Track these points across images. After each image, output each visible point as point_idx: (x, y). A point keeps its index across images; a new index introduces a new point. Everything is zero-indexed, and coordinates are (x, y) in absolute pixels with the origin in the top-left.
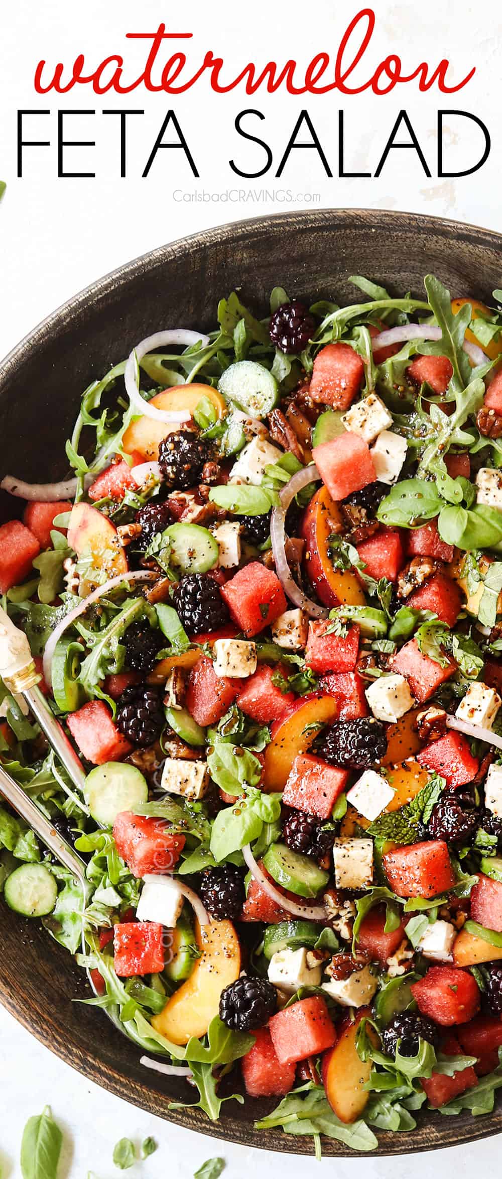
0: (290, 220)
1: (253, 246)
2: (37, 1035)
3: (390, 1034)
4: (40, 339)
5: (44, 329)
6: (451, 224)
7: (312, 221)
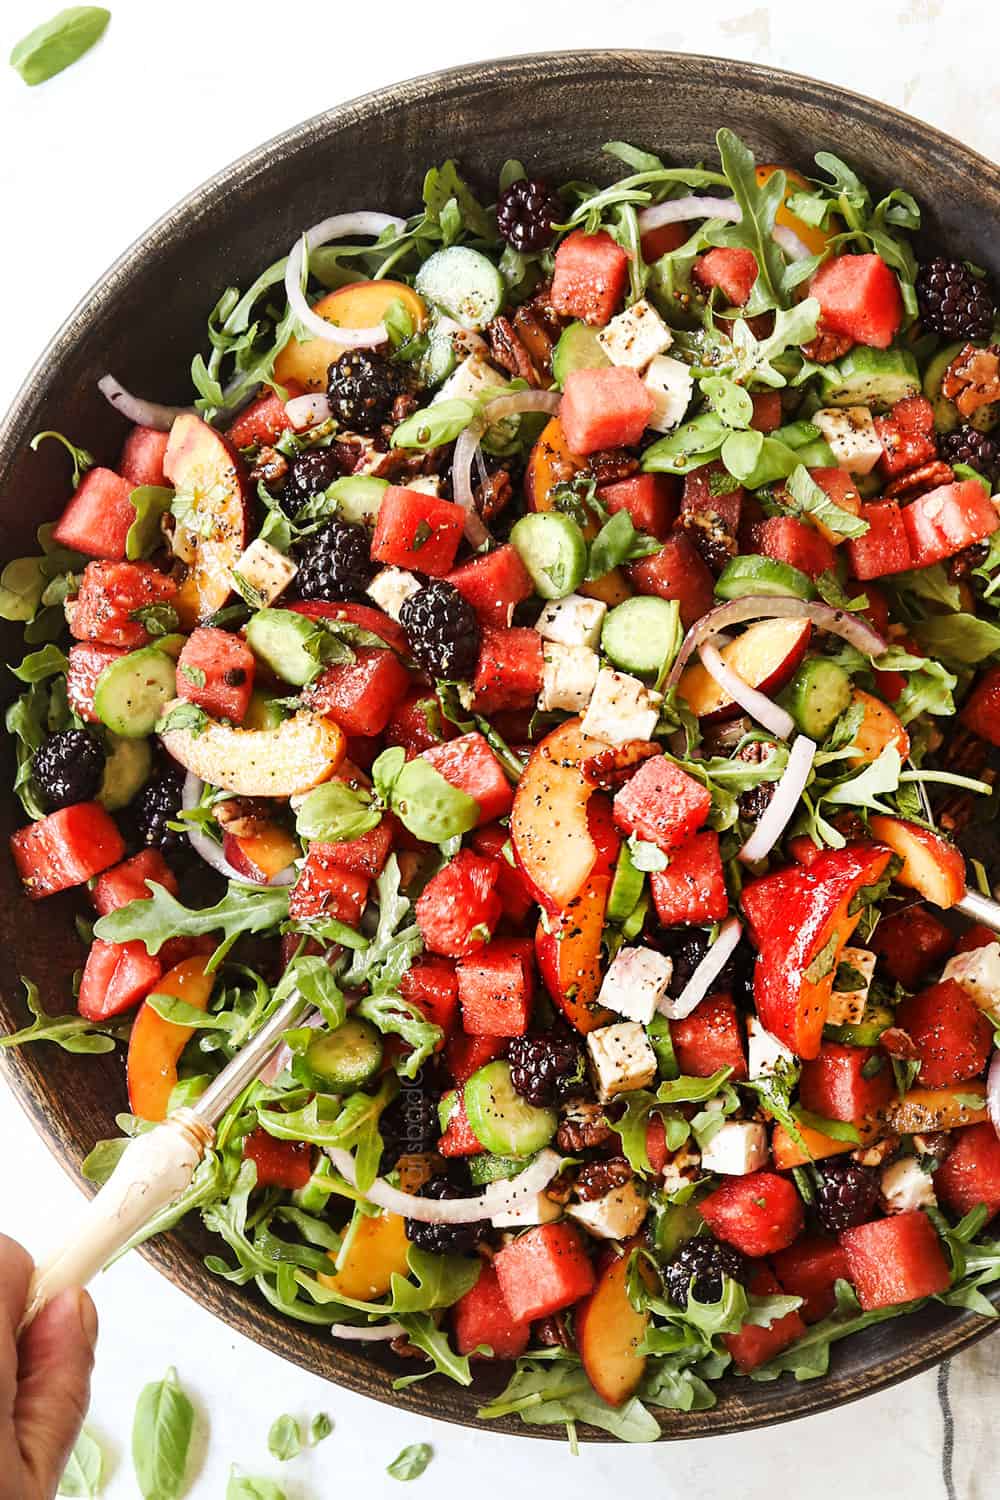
0: (527, 66)
1: (474, 104)
2: (156, 1263)
3: (675, 1272)
4: (159, 242)
5: (167, 225)
6: (764, 72)
7: (560, 68)
